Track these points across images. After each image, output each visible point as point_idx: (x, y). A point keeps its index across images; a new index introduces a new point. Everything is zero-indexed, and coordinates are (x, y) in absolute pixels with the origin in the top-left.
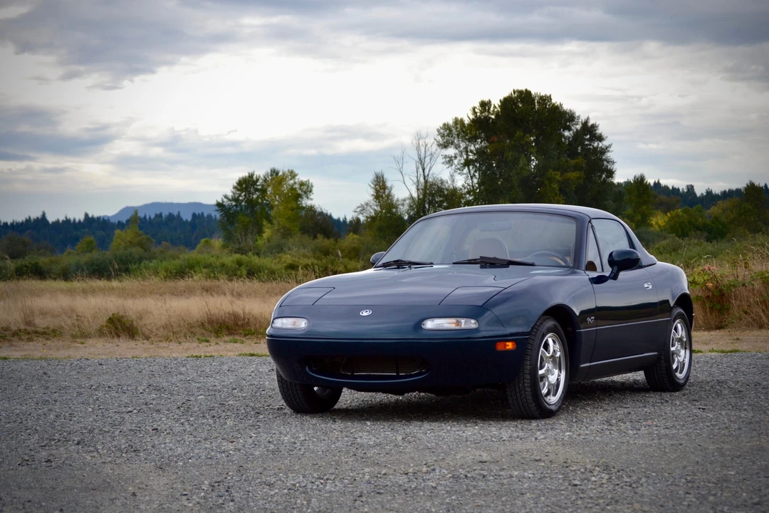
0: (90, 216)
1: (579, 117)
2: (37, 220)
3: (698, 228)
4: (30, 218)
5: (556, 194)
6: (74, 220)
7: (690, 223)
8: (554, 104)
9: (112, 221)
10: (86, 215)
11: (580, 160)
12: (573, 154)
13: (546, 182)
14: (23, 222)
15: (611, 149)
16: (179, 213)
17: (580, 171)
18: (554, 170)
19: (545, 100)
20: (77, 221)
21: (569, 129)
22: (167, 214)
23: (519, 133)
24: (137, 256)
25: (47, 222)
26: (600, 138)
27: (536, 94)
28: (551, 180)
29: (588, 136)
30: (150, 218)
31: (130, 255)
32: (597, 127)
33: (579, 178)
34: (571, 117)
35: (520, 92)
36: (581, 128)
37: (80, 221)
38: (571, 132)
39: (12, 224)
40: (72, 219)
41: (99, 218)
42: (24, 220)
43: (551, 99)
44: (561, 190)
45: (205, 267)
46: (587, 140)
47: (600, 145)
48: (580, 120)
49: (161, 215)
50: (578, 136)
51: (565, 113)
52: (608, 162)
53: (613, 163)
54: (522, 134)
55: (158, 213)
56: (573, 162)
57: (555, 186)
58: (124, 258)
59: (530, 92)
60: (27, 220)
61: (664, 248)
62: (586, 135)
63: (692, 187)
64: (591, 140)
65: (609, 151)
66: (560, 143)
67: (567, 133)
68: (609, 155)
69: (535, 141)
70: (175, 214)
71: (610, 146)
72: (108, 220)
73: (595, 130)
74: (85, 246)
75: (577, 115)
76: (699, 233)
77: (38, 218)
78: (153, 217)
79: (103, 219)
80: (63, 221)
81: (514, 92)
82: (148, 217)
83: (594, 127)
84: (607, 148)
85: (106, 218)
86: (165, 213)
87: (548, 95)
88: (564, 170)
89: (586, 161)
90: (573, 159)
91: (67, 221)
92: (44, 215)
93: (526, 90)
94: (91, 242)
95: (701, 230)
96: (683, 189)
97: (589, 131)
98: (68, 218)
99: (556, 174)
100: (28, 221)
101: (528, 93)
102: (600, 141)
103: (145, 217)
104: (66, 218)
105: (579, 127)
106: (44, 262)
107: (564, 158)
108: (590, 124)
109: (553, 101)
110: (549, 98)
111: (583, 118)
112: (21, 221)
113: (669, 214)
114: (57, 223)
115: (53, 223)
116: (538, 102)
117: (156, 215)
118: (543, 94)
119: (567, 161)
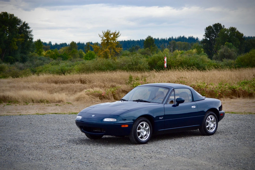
1: (22, 21)
3: (59, 56)
5: (15, 45)
7: (56, 55)
8: (15, 17)
11: (23, 35)
12: (20, 33)
13: (12, 42)
15: (32, 31)
17: (23, 38)
18: (15, 38)
19: (12, 15)
21: (19, 25)
23: (4, 26)
26: (29, 28)
27: (9, 14)
28: (14, 41)
29: (25, 27)
32: (28, 24)
33: (22, 40)
34: (20, 21)
35: (4, 13)
36: (23, 24)
38: (20, 26)
43: (14, 15)
44: (17, 44)
46: (25, 28)
47: (29, 30)
48: (22, 22)
50: (22, 27)
51: (18, 20)
52: (31, 35)
53: (33, 36)
54: (5, 26)
56: (20, 35)
57: (15, 43)
59: (7, 13)
61: (53, 64)
62: (24, 27)
63: (51, 42)
64: (26, 28)
65: (31, 32)
66: (16, 29)
67: (18, 26)
68: (32, 33)
69: (8, 28)
71: (32, 30)
73: (27, 25)
75: (21, 20)
76: (60, 58)
81: (2, 13)
83: (27, 24)
84: (31, 31)
87: (13, 14)
88: (18, 38)
89: (24, 35)
90: (20, 34)
93: (6, 12)
95: (60, 57)
96: (48, 43)
97: (25, 25)
99: (15, 39)
101: (6, 13)
102: (29, 29)
105: (22, 24)
107: (18, 34)
108: (25, 23)
109: (15, 16)
110: (13, 15)
111: (23, 21)
113: (47, 51)
116: (10, 16)
118: (11, 14)
119: (19, 35)
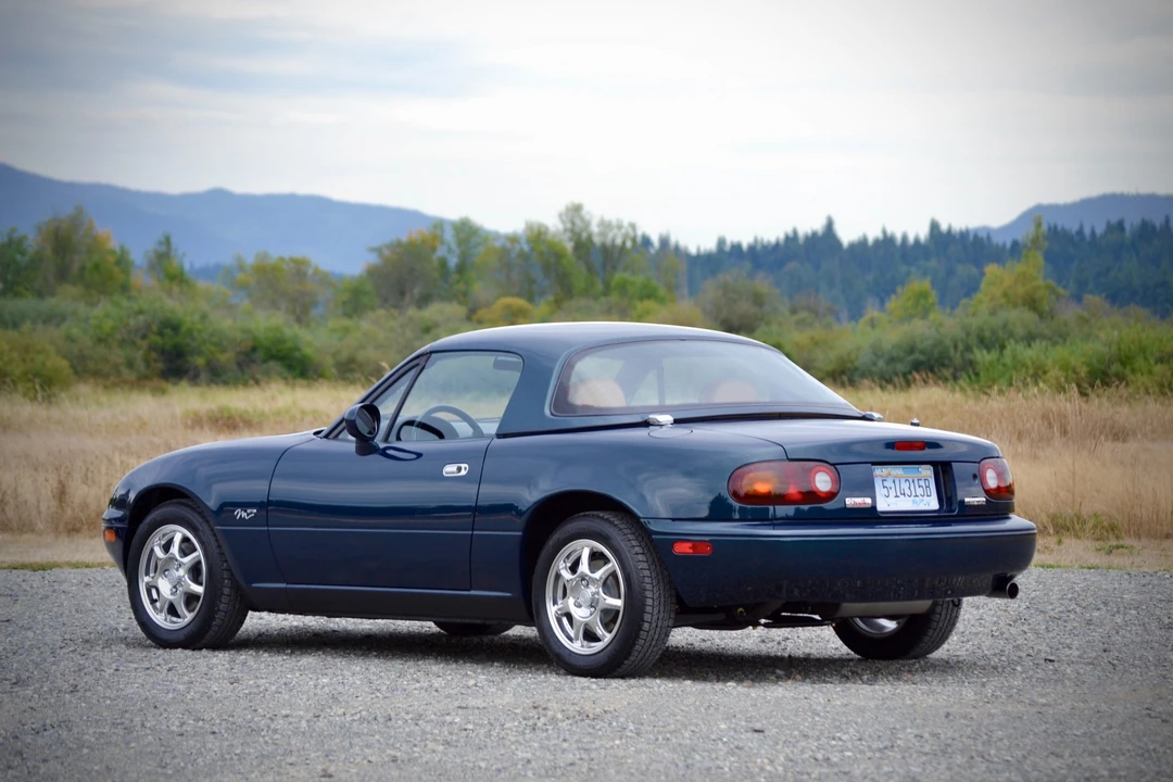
0: (944, 227)
2: (813, 239)
4: (795, 232)
6: (905, 238)
9: (998, 240)
10: (934, 226)
14: (777, 245)
16: (1167, 221)
20: (911, 239)
22: (1137, 222)
24: (1020, 331)
25: (838, 243)
30: (1093, 233)
31: (1005, 326)
37: (917, 241)
39: (752, 248)
40: (899, 236)
41: (964, 235)
42: (782, 237)
45: (1161, 360)
49: (1120, 226)
55: (1114, 220)
58: (987, 334)
60: (787, 238)
70: (1158, 222)
72: (989, 238)
74: (910, 304)
77: (815, 234)
78: (1100, 230)
79: (976, 236)
80: (877, 242)
82: (1087, 231)
85: (983, 235)
86: (1132, 221)
91: (887, 242)
92: (830, 225)
94: (923, 295)
98: (889, 232)
100: (791, 239)
103: (1080, 232)
104: (884, 232)
106: (797, 344)
112: (773, 240)
114: (860, 247)
115: (852, 246)
117: (1110, 228)
